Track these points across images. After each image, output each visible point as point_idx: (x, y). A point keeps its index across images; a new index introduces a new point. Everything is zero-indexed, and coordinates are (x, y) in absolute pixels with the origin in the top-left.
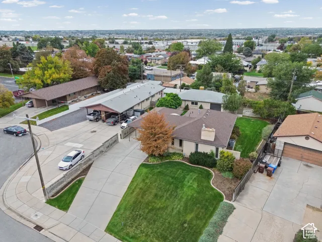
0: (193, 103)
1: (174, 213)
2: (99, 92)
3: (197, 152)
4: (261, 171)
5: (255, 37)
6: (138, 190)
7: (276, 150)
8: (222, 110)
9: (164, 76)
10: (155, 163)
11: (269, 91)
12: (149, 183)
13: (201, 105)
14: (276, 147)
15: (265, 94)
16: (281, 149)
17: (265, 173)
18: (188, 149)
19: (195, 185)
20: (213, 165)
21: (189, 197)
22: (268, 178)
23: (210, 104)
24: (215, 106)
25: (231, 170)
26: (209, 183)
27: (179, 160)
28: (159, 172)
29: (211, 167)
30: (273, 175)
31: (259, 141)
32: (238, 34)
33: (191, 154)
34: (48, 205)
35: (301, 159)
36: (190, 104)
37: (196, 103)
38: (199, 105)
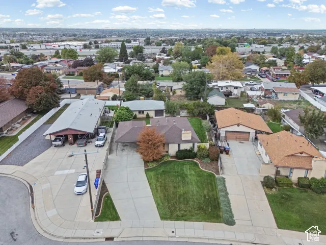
0: (140, 112)
1: (195, 193)
2: (29, 115)
3: (179, 150)
4: (222, 152)
5: (133, 40)
6: (159, 188)
7: (221, 137)
8: (164, 114)
9: (87, 89)
10: (155, 166)
11: (183, 93)
12: (163, 181)
13: (148, 113)
14: (221, 135)
15: (181, 96)
16: (224, 135)
17: (224, 153)
18: (173, 149)
19: (193, 172)
20: (194, 156)
21: (196, 181)
22: (227, 155)
23: (154, 112)
24: (158, 113)
25: (208, 156)
26: (200, 168)
27: (169, 159)
28: (163, 171)
29: (193, 158)
30: (229, 153)
31: (205, 133)
32: (113, 35)
33: (177, 152)
34: (99, 222)
35: (236, 139)
36: (137, 113)
37: (143, 112)
38: (145, 113)
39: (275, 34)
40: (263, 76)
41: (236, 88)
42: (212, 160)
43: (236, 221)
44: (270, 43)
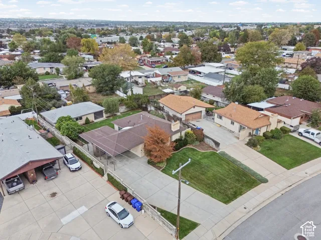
0: (77, 119)
8: (104, 114)
13: (87, 118)
14: (182, 120)
23: (93, 114)
26: (200, 151)
35: (193, 119)
37: (81, 118)
38: (84, 119)
39: (103, 25)
40: (142, 64)
41: (140, 77)
42: (200, 141)
43: (266, 177)
44: (109, 34)
